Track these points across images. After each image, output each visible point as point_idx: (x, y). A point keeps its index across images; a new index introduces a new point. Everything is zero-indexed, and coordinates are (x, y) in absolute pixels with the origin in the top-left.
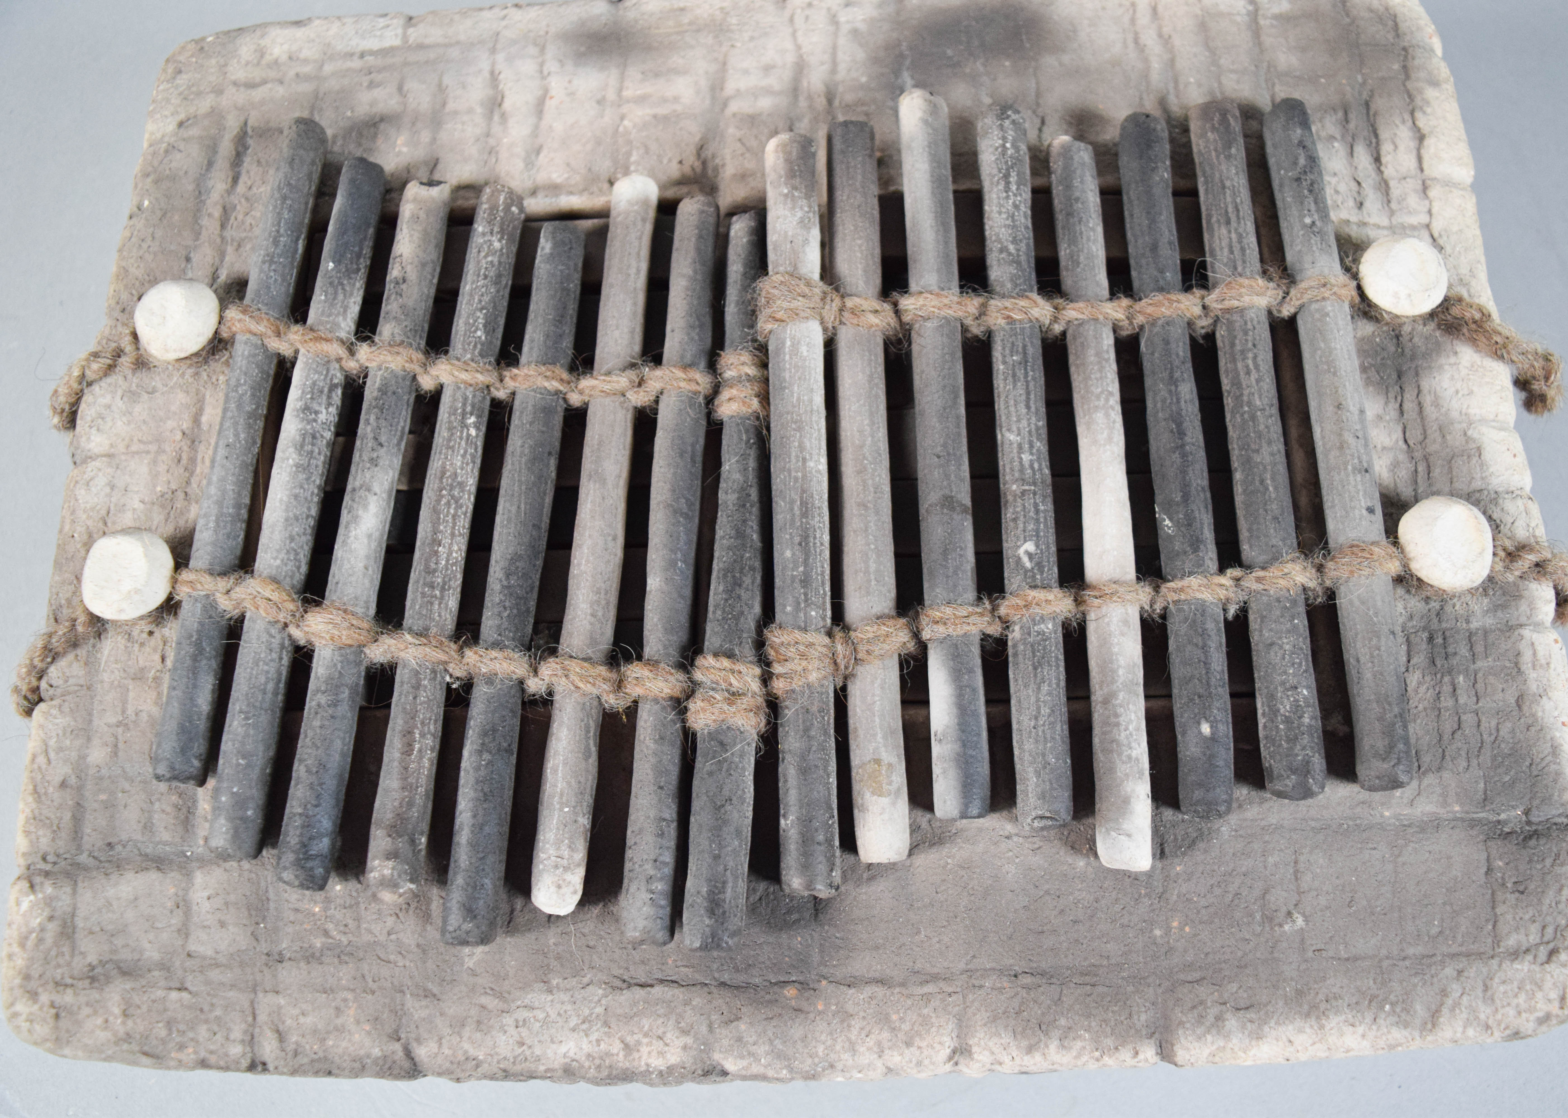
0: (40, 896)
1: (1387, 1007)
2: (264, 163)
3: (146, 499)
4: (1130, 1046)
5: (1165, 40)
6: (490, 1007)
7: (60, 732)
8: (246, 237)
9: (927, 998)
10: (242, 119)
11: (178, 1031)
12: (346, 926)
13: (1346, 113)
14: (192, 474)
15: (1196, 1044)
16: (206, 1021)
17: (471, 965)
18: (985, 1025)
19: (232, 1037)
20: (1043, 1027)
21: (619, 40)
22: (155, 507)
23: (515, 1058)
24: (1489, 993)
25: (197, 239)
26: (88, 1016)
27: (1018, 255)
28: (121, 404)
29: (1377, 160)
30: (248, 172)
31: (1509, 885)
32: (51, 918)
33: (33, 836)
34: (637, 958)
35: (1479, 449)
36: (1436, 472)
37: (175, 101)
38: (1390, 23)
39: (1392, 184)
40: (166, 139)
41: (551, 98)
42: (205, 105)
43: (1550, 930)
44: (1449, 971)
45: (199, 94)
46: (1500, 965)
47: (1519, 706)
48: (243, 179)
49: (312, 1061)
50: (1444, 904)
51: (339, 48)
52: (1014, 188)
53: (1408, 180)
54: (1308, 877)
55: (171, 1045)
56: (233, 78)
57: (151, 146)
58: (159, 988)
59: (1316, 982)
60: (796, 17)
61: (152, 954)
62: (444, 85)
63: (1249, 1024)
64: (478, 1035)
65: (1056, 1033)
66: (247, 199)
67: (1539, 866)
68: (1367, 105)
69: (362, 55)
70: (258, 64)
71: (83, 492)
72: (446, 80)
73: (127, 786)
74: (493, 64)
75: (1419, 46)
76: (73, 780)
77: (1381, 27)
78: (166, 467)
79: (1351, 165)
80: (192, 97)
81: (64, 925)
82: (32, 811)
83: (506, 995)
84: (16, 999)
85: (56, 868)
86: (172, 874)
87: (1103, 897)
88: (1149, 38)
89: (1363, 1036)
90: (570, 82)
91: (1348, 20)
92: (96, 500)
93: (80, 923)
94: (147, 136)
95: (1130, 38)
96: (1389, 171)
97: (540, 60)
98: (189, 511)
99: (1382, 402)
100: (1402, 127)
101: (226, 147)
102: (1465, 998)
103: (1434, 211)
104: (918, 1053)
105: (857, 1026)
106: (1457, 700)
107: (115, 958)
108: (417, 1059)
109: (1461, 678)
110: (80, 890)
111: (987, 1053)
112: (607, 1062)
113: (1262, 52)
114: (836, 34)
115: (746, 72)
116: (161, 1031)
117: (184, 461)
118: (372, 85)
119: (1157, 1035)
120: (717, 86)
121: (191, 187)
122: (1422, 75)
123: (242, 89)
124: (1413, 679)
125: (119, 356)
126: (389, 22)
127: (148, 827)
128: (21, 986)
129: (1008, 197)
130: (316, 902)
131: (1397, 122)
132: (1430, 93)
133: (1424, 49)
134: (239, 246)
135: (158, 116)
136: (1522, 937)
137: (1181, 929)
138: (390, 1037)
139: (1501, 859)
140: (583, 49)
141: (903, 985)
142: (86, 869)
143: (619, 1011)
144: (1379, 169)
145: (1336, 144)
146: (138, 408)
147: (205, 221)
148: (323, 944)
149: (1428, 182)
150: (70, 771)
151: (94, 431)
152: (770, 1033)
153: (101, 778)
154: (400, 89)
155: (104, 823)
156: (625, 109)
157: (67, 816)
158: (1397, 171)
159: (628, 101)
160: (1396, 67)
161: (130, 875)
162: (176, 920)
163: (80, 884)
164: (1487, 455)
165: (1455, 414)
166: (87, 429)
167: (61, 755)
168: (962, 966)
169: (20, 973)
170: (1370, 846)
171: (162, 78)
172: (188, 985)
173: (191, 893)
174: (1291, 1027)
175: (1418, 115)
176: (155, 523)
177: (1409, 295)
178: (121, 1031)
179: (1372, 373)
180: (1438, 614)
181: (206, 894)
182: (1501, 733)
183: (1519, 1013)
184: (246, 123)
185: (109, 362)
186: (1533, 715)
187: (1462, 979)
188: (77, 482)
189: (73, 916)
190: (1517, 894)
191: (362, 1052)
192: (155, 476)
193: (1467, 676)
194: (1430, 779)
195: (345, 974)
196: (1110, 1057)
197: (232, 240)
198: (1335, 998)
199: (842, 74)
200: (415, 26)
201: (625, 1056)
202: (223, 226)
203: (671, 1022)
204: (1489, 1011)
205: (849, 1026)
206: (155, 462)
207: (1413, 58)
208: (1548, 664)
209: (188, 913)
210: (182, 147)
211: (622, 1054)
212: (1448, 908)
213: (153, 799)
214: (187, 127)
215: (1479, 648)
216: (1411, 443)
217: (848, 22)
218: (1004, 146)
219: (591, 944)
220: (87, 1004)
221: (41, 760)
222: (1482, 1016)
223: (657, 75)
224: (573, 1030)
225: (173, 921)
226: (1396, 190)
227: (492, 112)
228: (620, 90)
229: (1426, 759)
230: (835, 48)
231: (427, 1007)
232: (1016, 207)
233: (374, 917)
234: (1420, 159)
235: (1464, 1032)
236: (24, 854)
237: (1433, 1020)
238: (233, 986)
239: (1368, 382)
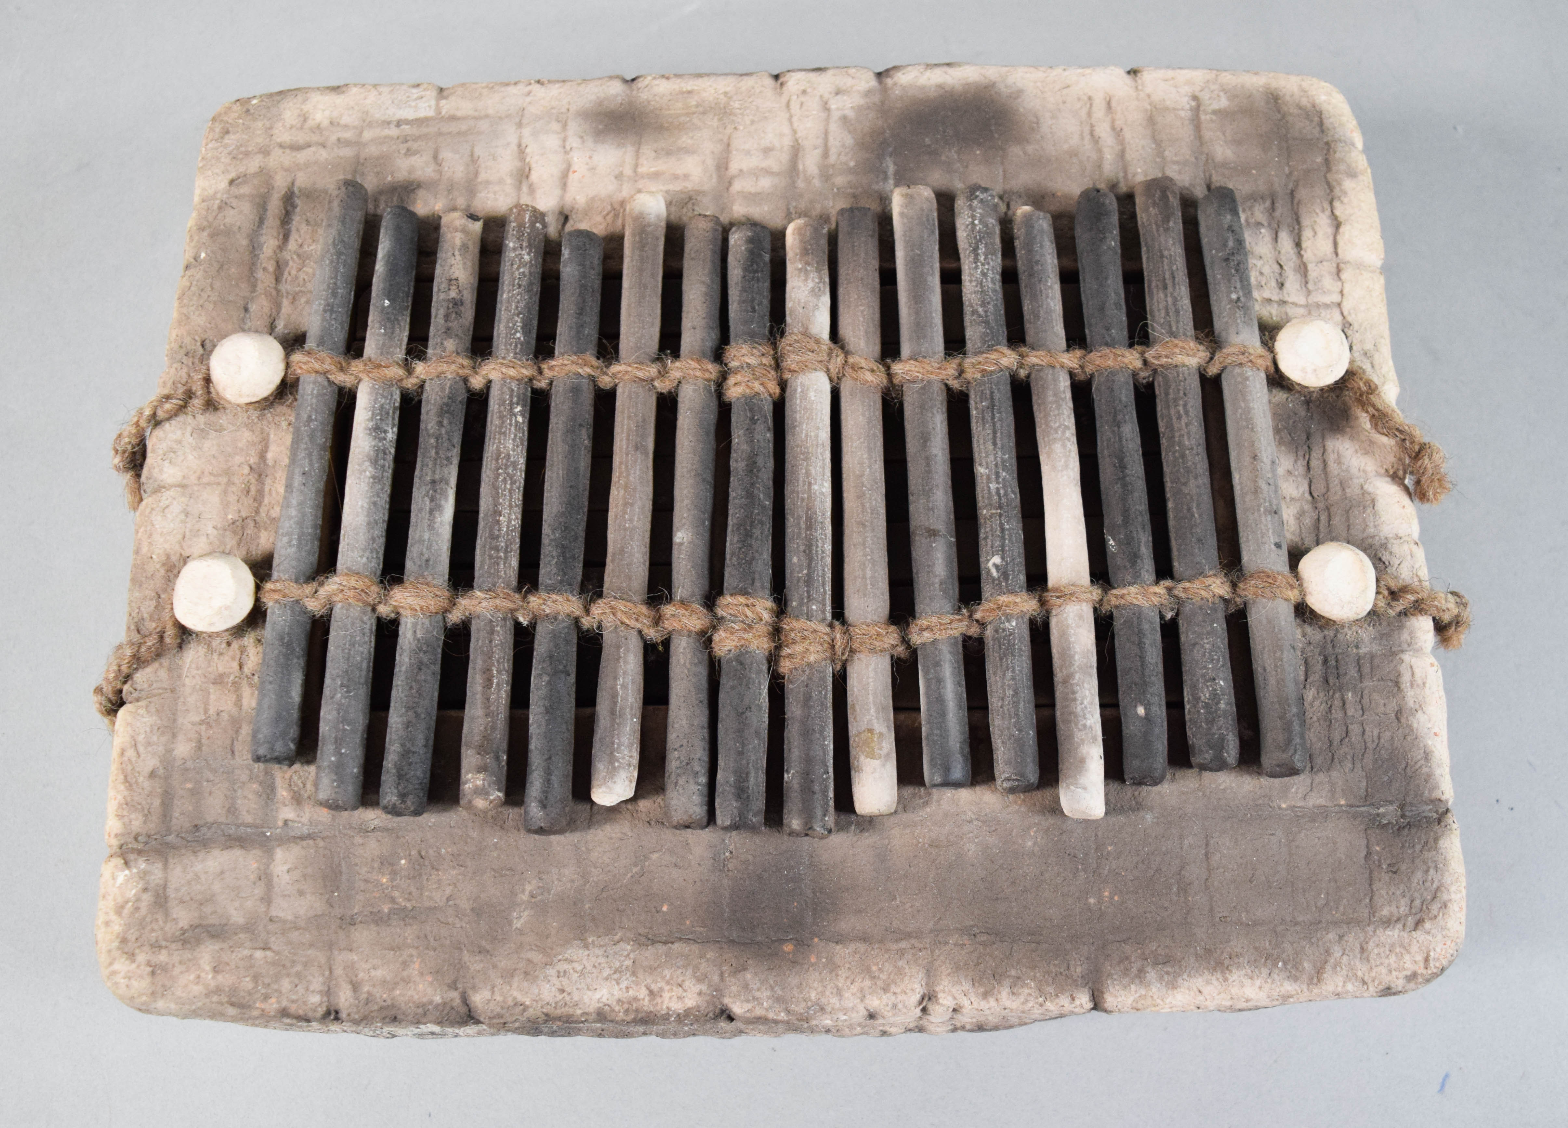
0: (135, 870)
1: (1280, 964)
2: (312, 223)
3: (219, 526)
4: (1068, 994)
5: (1117, 132)
6: (535, 961)
7: (148, 730)
8: (301, 291)
9: (902, 953)
10: (289, 180)
11: (264, 983)
12: (410, 893)
13: (1273, 203)
14: (260, 505)
15: (1122, 992)
16: (288, 975)
17: (519, 925)
18: (949, 974)
19: (312, 988)
20: (997, 976)
21: (634, 119)
22: (228, 533)
23: (556, 1003)
24: (1365, 955)
25: (253, 291)
26: (182, 973)
27: (987, 316)
28: (191, 440)
29: (1298, 245)
30: (298, 230)
31: (1384, 867)
32: (145, 890)
33: (126, 820)
34: (660, 920)
35: (1373, 501)
36: (1337, 520)
37: (226, 160)
38: (1316, 119)
39: (1310, 267)
40: (219, 196)
41: (574, 172)
42: (253, 165)
43: (1417, 903)
44: (1332, 936)
45: (247, 154)
46: (1375, 931)
47: (1398, 719)
48: (293, 237)
49: (381, 1008)
50: (1330, 881)
51: (377, 116)
52: (982, 258)
53: (1324, 263)
54: (1217, 857)
55: (258, 995)
56: (279, 140)
57: (203, 201)
58: (245, 948)
59: (1221, 943)
60: (792, 103)
61: (237, 918)
62: (476, 156)
63: (1166, 977)
64: (525, 984)
65: (1007, 982)
66: (299, 256)
67: (1410, 851)
68: (1292, 194)
69: (399, 124)
70: (302, 128)
71: (159, 518)
72: (478, 151)
73: (211, 776)
74: (520, 138)
75: (1340, 141)
76: (161, 772)
77: (1307, 122)
78: (236, 498)
79: (1275, 249)
80: (241, 156)
81: (157, 895)
82: (124, 797)
83: (549, 951)
84: (115, 959)
85: (147, 848)
86: (254, 852)
87: (1047, 871)
88: (1103, 131)
89: (1260, 988)
90: (590, 157)
91: (1279, 116)
92: (172, 525)
93: (171, 893)
94: (197, 192)
95: (1087, 130)
96: (1308, 255)
97: (563, 135)
98: (259, 537)
99: (1292, 459)
100: (1321, 214)
101: (275, 205)
102: (1345, 958)
103: (1345, 291)
104: (893, 998)
105: (844, 976)
106: (1345, 713)
107: (204, 923)
108: (472, 1006)
109: (1350, 694)
110: (171, 866)
111: (950, 998)
112: (635, 1005)
113: (1202, 144)
114: (827, 120)
115: (748, 153)
116: (247, 984)
117: (253, 492)
118: (409, 153)
119: (1090, 984)
120: (722, 165)
121: (245, 242)
122: (1342, 167)
123: (288, 151)
124: (1310, 694)
125: (190, 398)
126: (423, 93)
127: (232, 810)
128: (119, 948)
129: (977, 268)
130: (383, 874)
131: (1318, 211)
132: (1348, 184)
133: (1345, 142)
134: (294, 299)
135: (210, 173)
136: (1393, 909)
137: (1111, 898)
138: (449, 986)
139: (1378, 845)
140: (601, 127)
141: (881, 942)
142: (174, 848)
143: (645, 963)
144: (1299, 253)
145: (1263, 231)
146: (207, 444)
147: (260, 274)
148: (390, 910)
149: (1342, 265)
150: (158, 764)
151: (166, 463)
152: (771, 982)
153: (187, 770)
154: (435, 157)
155: (191, 808)
156: (640, 185)
157: (157, 802)
158: (1315, 255)
159: (643, 177)
160: (1319, 160)
161: (216, 852)
162: (259, 891)
163: (171, 860)
164: (1380, 505)
165: (1354, 471)
166: (160, 462)
167: (150, 749)
168: (930, 925)
169: (117, 937)
170: (1269, 832)
171: (211, 137)
172: (272, 946)
173: (272, 866)
174: (1200, 980)
175: (1336, 204)
176: (228, 547)
177: (1315, 370)
178: (213, 984)
179: (1285, 433)
180: (1332, 641)
181: (285, 868)
182: (1382, 741)
183: (1390, 971)
184: (293, 184)
185: (181, 403)
186: (1410, 727)
187: (1343, 942)
188: (153, 509)
189: (165, 887)
190: (1391, 874)
191: (425, 1000)
192: (226, 505)
193: (1355, 693)
194: (1321, 777)
195: (410, 933)
196: (1051, 1001)
197: (288, 293)
198: (1237, 956)
199: (832, 159)
200: (446, 98)
201: (650, 1001)
202: (277, 280)
203: (689, 972)
204: (1364, 969)
205: (837, 975)
206: (225, 492)
207: (1335, 152)
208: (1424, 684)
209: (269, 885)
210: (234, 205)
211: (647, 999)
212: (1332, 884)
213: (236, 787)
214: (238, 185)
215: (1366, 670)
216: (1315, 495)
217: (838, 109)
218: (973, 223)
219: (621, 908)
220: (180, 963)
221: (130, 753)
222: (1359, 974)
223: (669, 153)
224: (607, 979)
225: (256, 891)
226: (1313, 272)
227: (521, 182)
228: (636, 166)
229: (1319, 761)
230: (826, 133)
231: (482, 961)
232: (984, 274)
233: (435, 886)
234: (1335, 244)
235: (1344, 986)
236: (116, 835)
237: (1317, 976)
238: (311, 945)
239: (1281, 443)
